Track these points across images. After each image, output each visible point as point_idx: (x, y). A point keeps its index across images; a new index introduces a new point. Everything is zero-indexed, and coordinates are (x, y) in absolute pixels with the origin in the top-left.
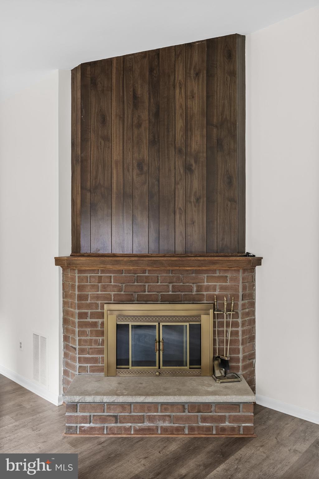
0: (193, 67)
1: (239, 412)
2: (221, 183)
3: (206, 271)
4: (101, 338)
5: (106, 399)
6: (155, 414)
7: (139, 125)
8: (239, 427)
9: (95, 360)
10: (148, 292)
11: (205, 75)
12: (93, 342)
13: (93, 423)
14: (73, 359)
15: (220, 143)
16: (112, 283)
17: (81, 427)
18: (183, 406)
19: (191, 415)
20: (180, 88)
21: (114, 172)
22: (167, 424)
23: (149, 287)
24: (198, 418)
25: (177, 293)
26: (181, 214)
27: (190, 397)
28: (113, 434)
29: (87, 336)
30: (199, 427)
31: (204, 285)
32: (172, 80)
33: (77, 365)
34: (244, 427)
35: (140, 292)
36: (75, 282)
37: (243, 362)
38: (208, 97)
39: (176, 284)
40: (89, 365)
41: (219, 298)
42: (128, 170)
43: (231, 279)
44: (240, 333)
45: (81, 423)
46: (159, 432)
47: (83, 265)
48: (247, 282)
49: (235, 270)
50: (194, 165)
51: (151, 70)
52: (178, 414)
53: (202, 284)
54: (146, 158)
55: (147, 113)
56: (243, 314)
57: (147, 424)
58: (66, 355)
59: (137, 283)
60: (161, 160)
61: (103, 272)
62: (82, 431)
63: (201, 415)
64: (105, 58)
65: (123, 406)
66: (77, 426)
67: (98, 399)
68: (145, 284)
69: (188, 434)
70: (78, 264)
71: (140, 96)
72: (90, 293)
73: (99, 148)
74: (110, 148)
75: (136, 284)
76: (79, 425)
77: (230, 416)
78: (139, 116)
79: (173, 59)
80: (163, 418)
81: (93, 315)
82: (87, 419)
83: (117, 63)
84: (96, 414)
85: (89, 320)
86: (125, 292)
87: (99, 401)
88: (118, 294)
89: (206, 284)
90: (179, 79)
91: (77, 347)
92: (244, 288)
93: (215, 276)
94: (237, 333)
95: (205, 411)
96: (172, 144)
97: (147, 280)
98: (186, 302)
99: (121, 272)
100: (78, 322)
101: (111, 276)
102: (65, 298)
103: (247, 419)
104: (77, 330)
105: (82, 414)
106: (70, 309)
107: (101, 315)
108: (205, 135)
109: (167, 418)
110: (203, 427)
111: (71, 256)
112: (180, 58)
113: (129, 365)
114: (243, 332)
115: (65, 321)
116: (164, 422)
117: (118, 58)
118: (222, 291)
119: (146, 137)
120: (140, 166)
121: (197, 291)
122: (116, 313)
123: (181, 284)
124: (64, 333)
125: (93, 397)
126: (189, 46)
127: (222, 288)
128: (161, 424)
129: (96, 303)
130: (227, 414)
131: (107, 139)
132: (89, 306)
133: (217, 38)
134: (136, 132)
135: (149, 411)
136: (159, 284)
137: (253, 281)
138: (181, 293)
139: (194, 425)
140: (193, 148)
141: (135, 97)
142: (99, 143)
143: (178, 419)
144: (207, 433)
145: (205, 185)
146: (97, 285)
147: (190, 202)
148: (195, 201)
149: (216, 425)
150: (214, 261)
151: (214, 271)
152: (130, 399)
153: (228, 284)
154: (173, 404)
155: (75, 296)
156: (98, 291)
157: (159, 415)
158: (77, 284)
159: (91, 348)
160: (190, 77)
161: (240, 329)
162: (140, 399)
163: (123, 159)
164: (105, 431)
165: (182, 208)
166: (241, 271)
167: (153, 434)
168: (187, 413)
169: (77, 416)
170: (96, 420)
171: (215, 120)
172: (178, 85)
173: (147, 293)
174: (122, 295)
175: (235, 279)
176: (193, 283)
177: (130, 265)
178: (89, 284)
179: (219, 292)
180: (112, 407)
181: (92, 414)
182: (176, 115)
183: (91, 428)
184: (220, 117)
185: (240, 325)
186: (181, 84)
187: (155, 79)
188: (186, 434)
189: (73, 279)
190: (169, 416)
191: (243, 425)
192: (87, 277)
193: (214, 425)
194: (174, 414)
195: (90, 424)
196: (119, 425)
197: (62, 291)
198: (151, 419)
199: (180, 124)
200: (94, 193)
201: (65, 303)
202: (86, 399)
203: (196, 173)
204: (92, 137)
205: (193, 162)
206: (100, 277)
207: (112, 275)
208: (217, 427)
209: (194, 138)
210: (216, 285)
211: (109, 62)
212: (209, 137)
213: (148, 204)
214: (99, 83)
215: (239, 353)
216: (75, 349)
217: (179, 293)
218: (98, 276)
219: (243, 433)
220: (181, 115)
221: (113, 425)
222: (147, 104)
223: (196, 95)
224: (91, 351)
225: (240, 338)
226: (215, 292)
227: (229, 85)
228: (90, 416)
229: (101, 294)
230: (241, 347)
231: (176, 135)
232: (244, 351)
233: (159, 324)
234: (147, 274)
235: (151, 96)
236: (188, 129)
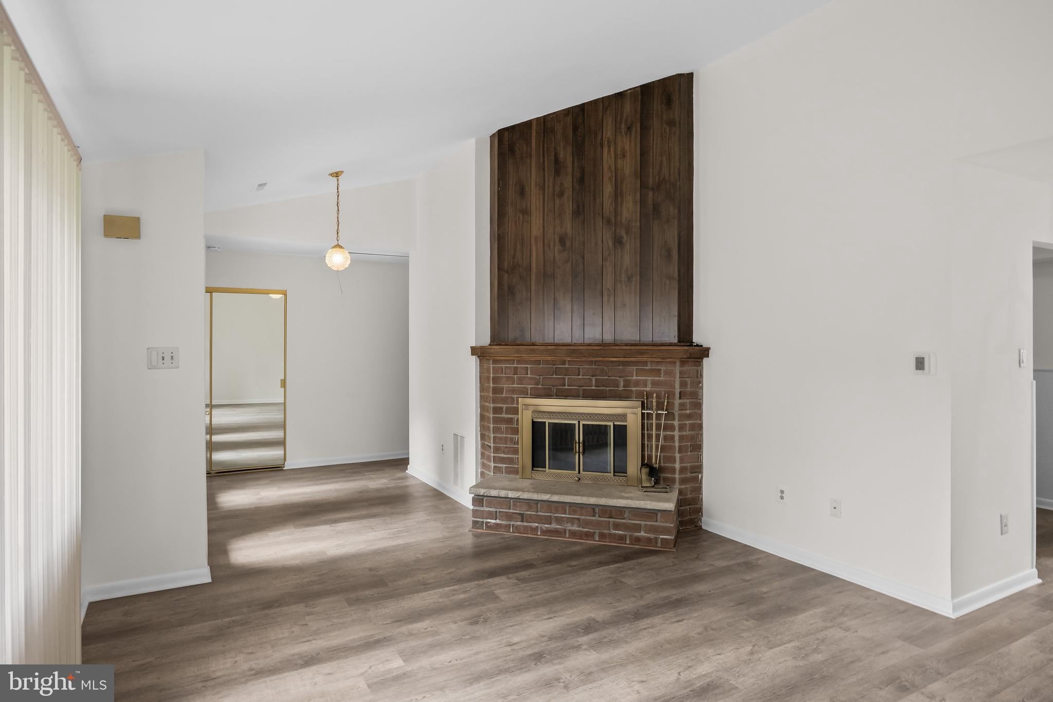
0: (623, 121)
1: (657, 521)
2: (657, 258)
3: (635, 363)
4: (516, 436)
5: (511, 494)
6: (563, 515)
7: (561, 194)
8: (656, 539)
9: (511, 461)
10: (568, 386)
11: (639, 129)
12: (508, 440)
13: (499, 520)
14: (489, 459)
15: (656, 209)
16: (529, 376)
17: (487, 523)
18: (593, 509)
19: (602, 521)
20: (609, 147)
21: (534, 249)
22: (575, 528)
23: (569, 381)
24: (609, 524)
25: (601, 388)
26: (609, 295)
27: (599, 499)
28: (520, 533)
29: (502, 433)
30: (610, 535)
31: (632, 380)
32: (599, 138)
33: (492, 465)
34: (662, 538)
35: (559, 386)
36: (490, 373)
37: (680, 474)
38: (642, 155)
39: (600, 377)
40: (504, 466)
41: (649, 395)
42: (549, 247)
43: (666, 373)
44: (677, 438)
45: (487, 519)
46: (567, 535)
47: (497, 354)
48: (688, 378)
49: (670, 362)
50: (625, 237)
51: (575, 129)
52: (588, 518)
53: (631, 378)
54: (569, 231)
55: (569, 178)
56: (680, 415)
57: (554, 526)
58: (483, 455)
59: (556, 375)
60: (586, 233)
61: (519, 362)
62: (489, 527)
63: (613, 522)
64: (524, 121)
65: (529, 503)
66: (483, 522)
67: (503, 493)
68: (565, 377)
69: (599, 541)
70: (492, 353)
71: (562, 160)
72: (505, 386)
73: (518, 224)
74: (530, 222)
75: (554, 376)
76: (485, 521)
77: (645, 525)
78: (561, 184)
79: (601, 113)
80: (571, 521)
81: (509, 411)
82: (493, 515)
83: (537, 125)
84: (502, 510)
85: (504, 415)
86: (542, 385)
87: (504, 496)
88: (534, 387)
89: (635, 378)
90: (607, 136)
91: (492, 445)
92: (683, 384)
93: (645, 369)
94: (673, 437)
95: (617, 517)
96: (599, 214)
97: (567, 372)
98: (610, 399)
99: (538, 362)
100: (493, 417)
101: (527, 368)
102: (482, 392)
103: (666, 531)
104: (492, 426)
105: (488, 509)
106: (487, 404)
107: (515, 411)
108: (639, 200)
109: (576, 522)
110: (615, 534)
111: (489, 345)
112: (608, 112)
113: (546, 468)
114: (681, 438)
115: (483, 418)
116: (572, 525)
117: (538, 119)
118: (654, 386)
119: (569, 207)
120: (562, 241)
121: (624, 386)
122: (532, 408)
123: (606, 377)
124: (480, 431)
125: (498, 491)
126: (620, 95)
127: (654, 384)
128: (569, 527)
129: (512, 397)
130: (643, 523)
131: (526, 212)
132: (504, 400)
133: (653, 82)
134: (557, 201)
135: (557, 511)
136: (580, 377)
137: (697, 377)
138: (606, 388)
139: (605, 531)
140: (624, 217)
141: (557, 161)
142: (517, 217)
143: (587, 523)
144: (619, 542)
145: (639, 260)
146: (513, 377)
147: (621, 282)
148: (626, 280)
149: (630, 533)
150: (642, 351)
151: (645, 363)
152: (535, 496)
153: (662, 378)
154: (582, 506)
155: (490, 388)
156: (514, 384)
157: (567, 517)
158: (492, 376)
159: (506, 447)
160: (621, 132)
161: (676, 433)
162: (546, 497)
163: (544, 234)
164: (511, 529)
165: (610, 289)
166: (678, 364)
167: (560, 537)
168: (596, 518)
169: (483, 510)
170: (502, 516)
171: (651, 182)
172: (606, 143)
173: (566, 387)
174: (539, 388)
175: (669, 373)
176: (620, 377)
177: (546, 354)
178: (504, 375)
179: (651, 388)
180: (518, 504)
181: (498, 510)
182: (604, 179)
183: (497, 524)
184: (657, 177)
185: (677, 428)
186: (609, 142)
187: (579, 139)
188: (596, 541)
189: (488, 370)
190: (579, 519)
191: (661, 537)
192: (502, 368)
193: (628, 533)
194: (583, 517)
195: (496, 520)
196: (525, 524)
197: (479, 384)
198: (559, 521)
199: (608, 189)
200: (512, 275)
201: (482, 397)
202: (491, 493)
203: (628, 247)
204: (510, 210)
205: (623, 233)
206: (516, 369)
207: (529, 366)
208: (631, 536)
209: (625, 204)
210: (647, 380)
211: (528, 125)
212: (643, 202)
213: (571, 285)
214: (517, 149)
215: (675, 462)
216: (490, 447)
217: (604, 388)
218: (514, 367)
219: (660, 546)
220: (610, 178)
221: (519, 523)
222: (570, 170)
223: (628, 152)
224: (506, 450)
225: (677, 444)
226: (646, 387)
227: (668, 138)
228: (496, 512)
229: (517, 387)
230: (677, 455)
231: (604, 203)
232: (682, 460)
233: (579, 422)
234: (567, 366)
235: (576, 159)
236: (618, 195)
